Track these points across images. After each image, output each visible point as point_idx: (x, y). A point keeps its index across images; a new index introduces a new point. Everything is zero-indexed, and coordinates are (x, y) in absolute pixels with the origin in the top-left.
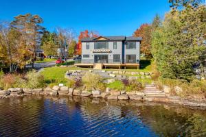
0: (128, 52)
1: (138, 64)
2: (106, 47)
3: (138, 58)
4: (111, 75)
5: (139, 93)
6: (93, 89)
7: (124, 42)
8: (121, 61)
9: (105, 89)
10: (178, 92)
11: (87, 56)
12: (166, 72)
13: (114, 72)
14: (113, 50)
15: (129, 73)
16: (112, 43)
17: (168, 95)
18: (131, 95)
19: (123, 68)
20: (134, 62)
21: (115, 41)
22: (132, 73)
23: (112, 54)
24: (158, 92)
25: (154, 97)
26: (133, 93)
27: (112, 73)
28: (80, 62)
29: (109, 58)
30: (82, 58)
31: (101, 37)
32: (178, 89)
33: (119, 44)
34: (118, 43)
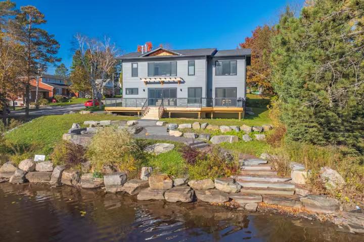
0: (220, 81)
1: (239, 108)
2: (172, 71)
3: (241, 94)
4: (171, 132)
5: (221, 186)
6: (109, 170)
7: (210, 60)
8: (204, 101)
9: (139, 171)
10: (331, 186)
11: (133, 91)
12: (300, 127)
13: (181, 126)
14: (187, 78)
15: (215, 128)
16: (186, 62)
17: (303, 192)
18: (202, 191)
19: (207, 115)
20: (234, 104)
21: (192, 58)
22: (223, 128)
23: (185, 87)
24: (275, 183)
25: (263, 197)
26: (207, 183)
27: (176, 128)
28: (120, 105)
29: (179, 95)
30: (124, 96)
31: (161, 51)
32: (332, 176)
33: (201, 64)
34: (197, 61)
